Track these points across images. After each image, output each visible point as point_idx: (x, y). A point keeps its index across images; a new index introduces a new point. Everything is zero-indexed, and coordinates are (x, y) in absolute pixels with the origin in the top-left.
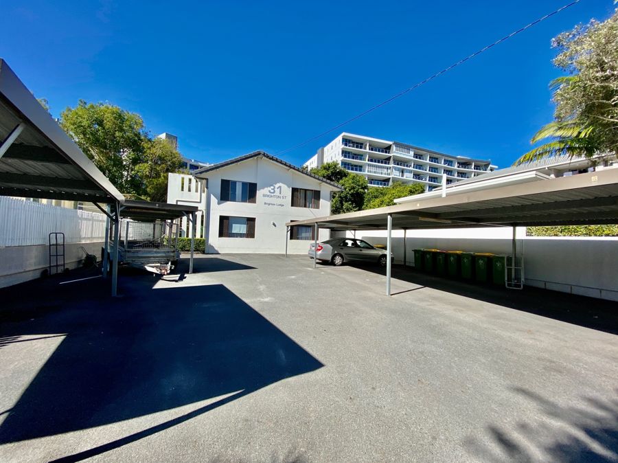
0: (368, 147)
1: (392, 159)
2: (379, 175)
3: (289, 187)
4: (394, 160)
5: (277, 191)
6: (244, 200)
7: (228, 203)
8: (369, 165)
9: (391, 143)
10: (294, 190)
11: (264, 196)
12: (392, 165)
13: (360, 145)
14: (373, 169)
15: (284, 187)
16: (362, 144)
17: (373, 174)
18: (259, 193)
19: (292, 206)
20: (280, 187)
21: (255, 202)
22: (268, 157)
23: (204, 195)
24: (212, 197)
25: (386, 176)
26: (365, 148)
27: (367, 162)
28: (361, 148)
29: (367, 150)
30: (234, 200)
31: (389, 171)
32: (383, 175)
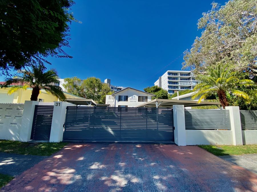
0: (179, 75)
1: (191, 78)
2: (186, 85)
3: (137, 96)
4: (192, 78)
5: (134, 97)
6: (124, 101)
7: (120, 102)
8: (180, 82)
9: (190, 72)
10: (139, 97)
11: (130, 99)
12: (191, 80)
13: (176, 74)
14: (182, 83)
15: (136, 96)
16: (177, 74)
17: (183, 85)
18: (129, 98)
19: (139, 101)
20: (135, 96)
21: (127, 101)
22: (131, 88)
23: (114, 100)
24: (116, 100)
25: (189, 85)
26: (178, 75)
27: (179, 80)
28: (176, 75)
29: (179, 76)
30: (122, 101)
31: (190, 83)
32: (188, 85)
